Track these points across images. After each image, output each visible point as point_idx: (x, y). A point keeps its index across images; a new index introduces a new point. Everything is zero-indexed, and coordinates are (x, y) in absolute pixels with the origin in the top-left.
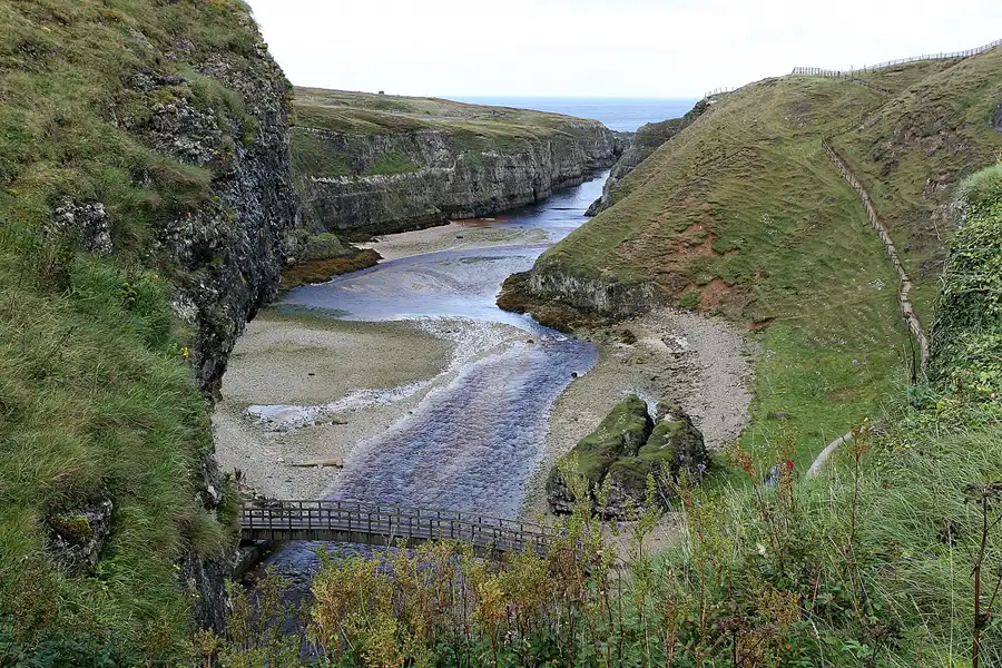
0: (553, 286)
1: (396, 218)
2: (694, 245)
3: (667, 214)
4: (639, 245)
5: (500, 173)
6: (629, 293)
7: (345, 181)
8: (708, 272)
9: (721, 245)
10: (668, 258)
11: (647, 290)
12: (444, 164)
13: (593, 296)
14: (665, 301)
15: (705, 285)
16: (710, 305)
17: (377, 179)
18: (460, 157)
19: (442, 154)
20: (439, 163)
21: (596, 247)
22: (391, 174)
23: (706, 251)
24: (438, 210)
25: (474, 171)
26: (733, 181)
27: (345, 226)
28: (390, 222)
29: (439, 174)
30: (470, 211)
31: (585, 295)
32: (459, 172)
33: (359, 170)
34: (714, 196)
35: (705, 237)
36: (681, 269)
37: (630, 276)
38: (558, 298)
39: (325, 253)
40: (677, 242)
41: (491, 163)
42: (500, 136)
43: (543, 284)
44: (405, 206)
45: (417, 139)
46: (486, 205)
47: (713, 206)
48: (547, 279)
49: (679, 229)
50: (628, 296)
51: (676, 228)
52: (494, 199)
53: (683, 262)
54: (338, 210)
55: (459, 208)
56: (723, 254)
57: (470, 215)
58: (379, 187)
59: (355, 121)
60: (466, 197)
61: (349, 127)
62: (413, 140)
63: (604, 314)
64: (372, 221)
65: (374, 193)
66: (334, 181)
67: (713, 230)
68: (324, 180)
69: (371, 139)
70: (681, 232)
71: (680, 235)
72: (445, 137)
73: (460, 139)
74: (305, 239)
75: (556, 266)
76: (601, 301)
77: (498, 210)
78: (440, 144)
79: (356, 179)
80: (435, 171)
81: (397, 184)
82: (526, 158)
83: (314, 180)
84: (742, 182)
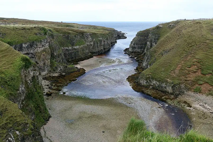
0: (149, 83)
1: (83, 57)
2: (195, 72)
3: (183, 62)
4: (177, 71)
5: (103, 43)
6: (177, 87)
7: (70, 48)
8: (201, 80)
9: (204, 72)
10: (188, 76)
11: (183, 86)
12: (91, 42)
13: (165, 88)
14: (189, 89)
15: (202, 85)
16: (205, 91)
17: (77, 47)
18: (94, 40)
19: (90, 39)
20: (89, 41)
21: (161, 71)
22: (80, 45)
23: (199, 74)
24: (91, 54)
25: (97, 43)
26: (202, 52)
27: (71, 60)
28: (81, 58)
29: (89, 44)
30: (97, 53)
31: (162, 87)
32: (94, 43)
33: (73, 45)
34: (197, 57)
35: (198, 70)
36: (192, 79)
37: (177, 82)
38: (151, 87)
39: (72, 71)
40: (189, 71)
41: (101, 41)
42: (101, 34)
43: (146, 83)
44: (84, 53)
45: (84, 35)
46: (100, 51)
47: (198, 60)
48: (147, 81)
49: (189, 67)
50: (176, 88)
51: (188, 66)
52: (102, 50)
53: (192, 77)
54: (69, 56)
55: (94, 53)
56: (205, 75)
57: (97, 54)
58: (78, 49)
59: (70, 32)
60: (96, 50)
61: (69, 33)
62: (83, 36)
63: (172, 94)
64: (77, 58)
65: (77, 51)
66: (67, 48)
67: (200, 67)
68: (65, 48)
69: (75, 36)
70: (189, 68)
71: (190, 69)
72: (90, 35)
73: (93, 35)
74: (66, 67)
75: (149, 77)
76: (169, 89)
77: (103, 52)
78: (90, 37)
79: (72, 47)
80: (88, 44)
81: (82, 48)
82: (107, 39)
83: (63, 48)
84: (205, 52)
